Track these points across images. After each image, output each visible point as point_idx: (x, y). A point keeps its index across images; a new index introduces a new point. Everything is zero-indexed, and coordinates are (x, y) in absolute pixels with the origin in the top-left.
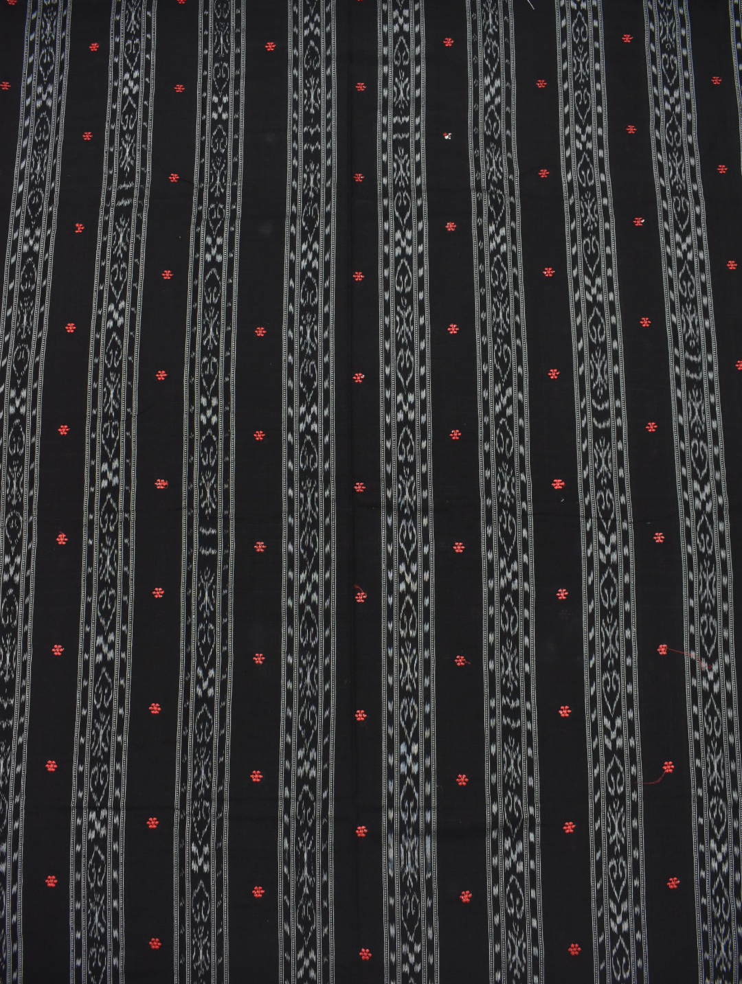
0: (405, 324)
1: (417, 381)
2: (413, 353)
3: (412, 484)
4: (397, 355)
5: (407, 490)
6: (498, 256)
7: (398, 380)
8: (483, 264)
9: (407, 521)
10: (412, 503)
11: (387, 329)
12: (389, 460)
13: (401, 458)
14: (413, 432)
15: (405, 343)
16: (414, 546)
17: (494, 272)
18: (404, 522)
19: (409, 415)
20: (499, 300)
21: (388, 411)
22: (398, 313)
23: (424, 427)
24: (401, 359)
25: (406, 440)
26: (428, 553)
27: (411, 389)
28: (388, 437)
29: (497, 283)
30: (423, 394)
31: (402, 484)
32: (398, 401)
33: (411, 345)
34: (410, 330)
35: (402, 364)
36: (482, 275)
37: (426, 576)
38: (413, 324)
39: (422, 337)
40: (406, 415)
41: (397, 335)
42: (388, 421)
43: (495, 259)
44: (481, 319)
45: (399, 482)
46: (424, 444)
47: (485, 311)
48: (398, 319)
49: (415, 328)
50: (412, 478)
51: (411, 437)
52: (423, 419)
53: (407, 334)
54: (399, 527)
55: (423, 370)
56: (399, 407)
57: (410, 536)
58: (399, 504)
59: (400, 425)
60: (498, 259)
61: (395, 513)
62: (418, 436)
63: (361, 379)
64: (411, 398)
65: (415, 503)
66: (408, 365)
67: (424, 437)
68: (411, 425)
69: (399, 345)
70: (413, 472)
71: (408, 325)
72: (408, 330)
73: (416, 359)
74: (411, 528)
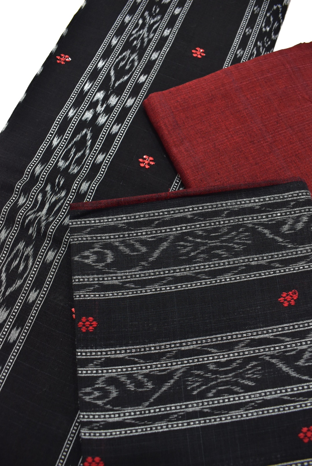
0: (146, 29)
1: (130, 86)
2: (140, 60)
3: (56, 202)
4: (120, 54)
5: (47, 206)
6: (279, 6)
7: (108, 76)
8: (260, 7)
9: (27, 246)
10: (44, 224)
11: (123, 26)
12: (45, 160)
13: (61, 164)
14: (94, 139)
15: (136, 46)
16: (19, 283)
17: (269, 17)
18: (21, 246)
19: (100, 118)
20: (264, 46)
21: (77, 104)
22: (143, 17)
23: (111, 138)
24: (123, 59)
25: (81, 145)
26: (34, 302)
27: (119, 91)
28: (61, 132)
29: (268, 29)
30: (130, 102)
31: (44, 196)
32: (95, 99)
33: (141, 52)
34: (148, 36)
35: (122, 64)
36: (254, 17)
37: (14, 334)
38: (155, 31)
39: (159, 48)
40: (96, 116)
41: (131, 35)
42: (71, 114)
43: (275, 7)
44: (236, 55)
45: (44, 192)
46: (100, 158)
47: (244, 49)
48: (141, 22)
49: (156, 37)
50: (63, 194)
51: (89, 143)
52: (115, 129)
53: (143, 39)
54: (12, 250)
55: (142, 79)
56: (93, 105)
57: (21, 268)
58: (26, 217)
59: (82, 124)
60: (278, 8)
61: (16, 229)
62: (98, 145)
63: (65, 61)
64: (113, 100)
65: (48, 225)
66: (127, 67)
67: (105, 149)
68: (97, 130)
69: (128, 46)
70: (67, 187)
71: (149, 31)
72: (146, 35)
73: (140, 66)
74: (27, 257)
